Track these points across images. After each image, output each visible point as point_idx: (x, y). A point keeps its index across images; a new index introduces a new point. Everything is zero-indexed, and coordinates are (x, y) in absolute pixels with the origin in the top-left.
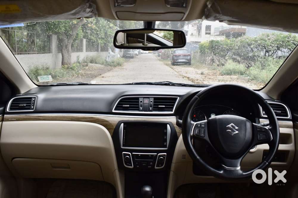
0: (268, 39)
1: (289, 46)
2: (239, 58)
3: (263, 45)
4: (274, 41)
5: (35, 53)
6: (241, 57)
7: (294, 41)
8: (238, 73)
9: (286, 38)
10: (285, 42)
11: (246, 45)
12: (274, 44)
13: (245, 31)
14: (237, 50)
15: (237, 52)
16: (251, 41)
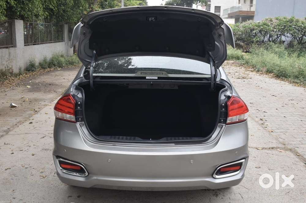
0: (271, 24)
1: (291, 31)
2: (242, 44)
3: (265, 30)
4: (276, 26)
5: (52, 43)
6: (244, 42)
7: (296, 25)
8: (236, 58)
9: (289, 22)
10: (287, 27)
11: (249, 30)
12: (276, 29)
13: (254, 13)
14: (240, 35)
15: (241, 37)
16: (254, 26)
